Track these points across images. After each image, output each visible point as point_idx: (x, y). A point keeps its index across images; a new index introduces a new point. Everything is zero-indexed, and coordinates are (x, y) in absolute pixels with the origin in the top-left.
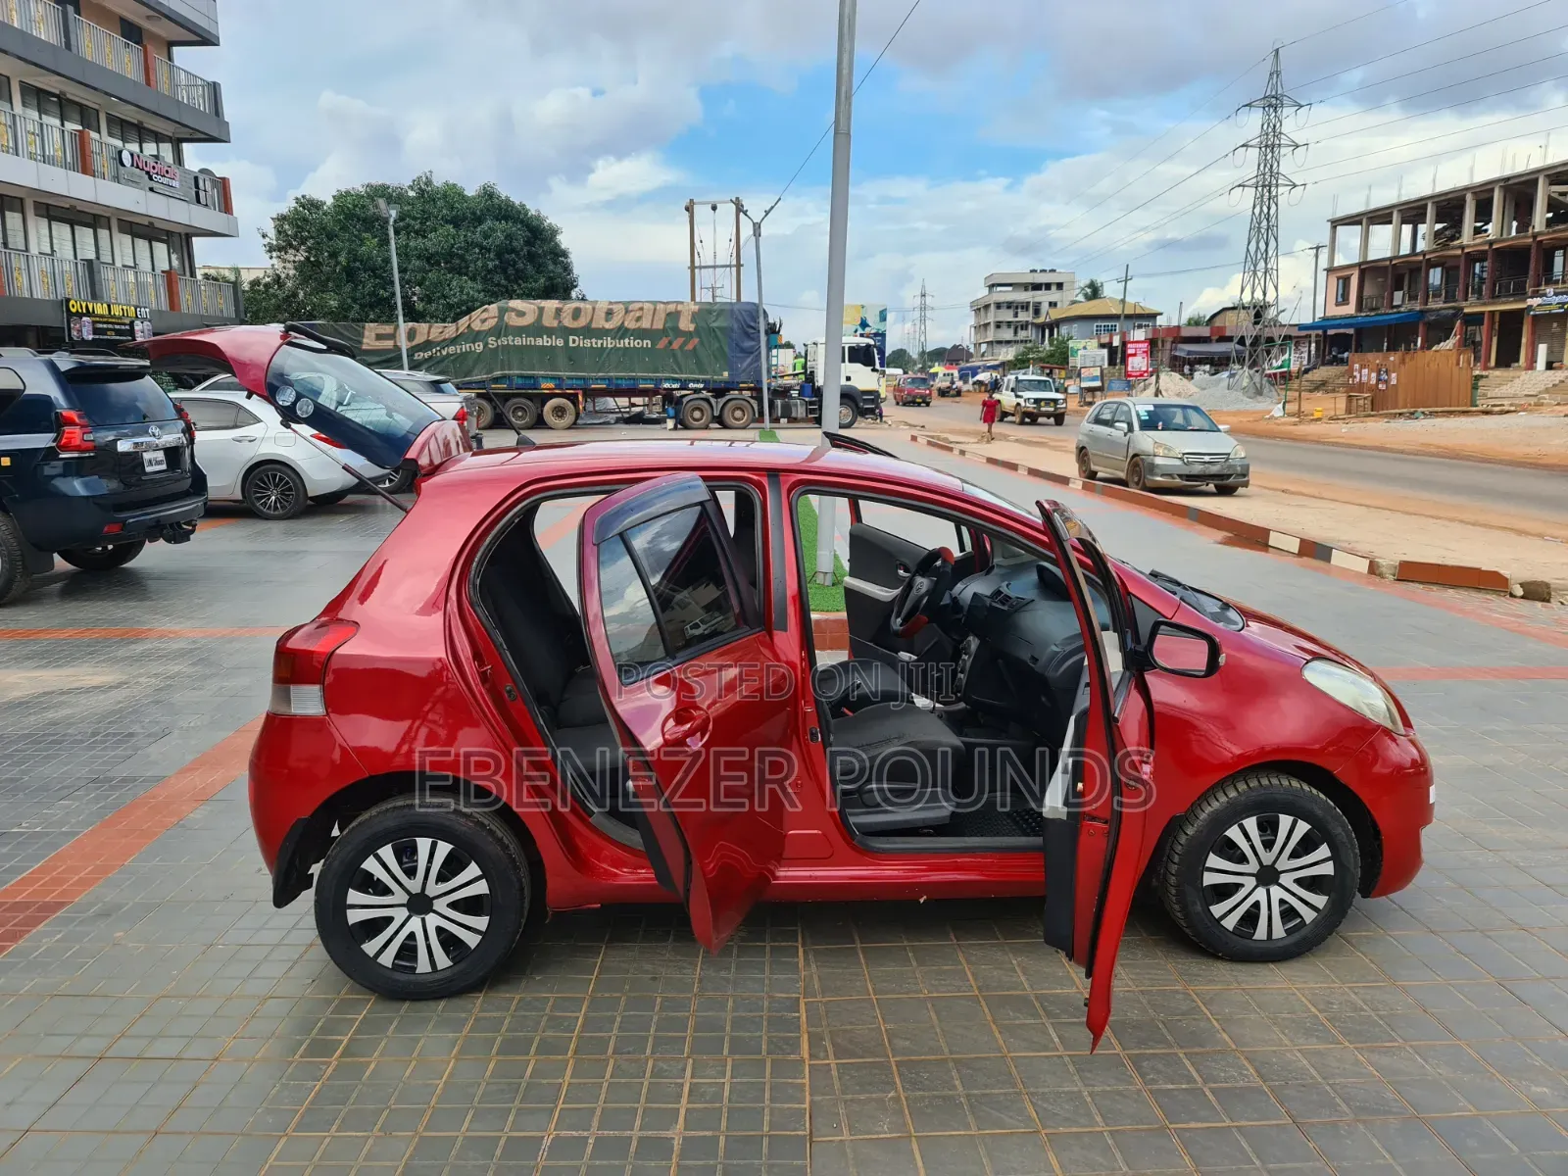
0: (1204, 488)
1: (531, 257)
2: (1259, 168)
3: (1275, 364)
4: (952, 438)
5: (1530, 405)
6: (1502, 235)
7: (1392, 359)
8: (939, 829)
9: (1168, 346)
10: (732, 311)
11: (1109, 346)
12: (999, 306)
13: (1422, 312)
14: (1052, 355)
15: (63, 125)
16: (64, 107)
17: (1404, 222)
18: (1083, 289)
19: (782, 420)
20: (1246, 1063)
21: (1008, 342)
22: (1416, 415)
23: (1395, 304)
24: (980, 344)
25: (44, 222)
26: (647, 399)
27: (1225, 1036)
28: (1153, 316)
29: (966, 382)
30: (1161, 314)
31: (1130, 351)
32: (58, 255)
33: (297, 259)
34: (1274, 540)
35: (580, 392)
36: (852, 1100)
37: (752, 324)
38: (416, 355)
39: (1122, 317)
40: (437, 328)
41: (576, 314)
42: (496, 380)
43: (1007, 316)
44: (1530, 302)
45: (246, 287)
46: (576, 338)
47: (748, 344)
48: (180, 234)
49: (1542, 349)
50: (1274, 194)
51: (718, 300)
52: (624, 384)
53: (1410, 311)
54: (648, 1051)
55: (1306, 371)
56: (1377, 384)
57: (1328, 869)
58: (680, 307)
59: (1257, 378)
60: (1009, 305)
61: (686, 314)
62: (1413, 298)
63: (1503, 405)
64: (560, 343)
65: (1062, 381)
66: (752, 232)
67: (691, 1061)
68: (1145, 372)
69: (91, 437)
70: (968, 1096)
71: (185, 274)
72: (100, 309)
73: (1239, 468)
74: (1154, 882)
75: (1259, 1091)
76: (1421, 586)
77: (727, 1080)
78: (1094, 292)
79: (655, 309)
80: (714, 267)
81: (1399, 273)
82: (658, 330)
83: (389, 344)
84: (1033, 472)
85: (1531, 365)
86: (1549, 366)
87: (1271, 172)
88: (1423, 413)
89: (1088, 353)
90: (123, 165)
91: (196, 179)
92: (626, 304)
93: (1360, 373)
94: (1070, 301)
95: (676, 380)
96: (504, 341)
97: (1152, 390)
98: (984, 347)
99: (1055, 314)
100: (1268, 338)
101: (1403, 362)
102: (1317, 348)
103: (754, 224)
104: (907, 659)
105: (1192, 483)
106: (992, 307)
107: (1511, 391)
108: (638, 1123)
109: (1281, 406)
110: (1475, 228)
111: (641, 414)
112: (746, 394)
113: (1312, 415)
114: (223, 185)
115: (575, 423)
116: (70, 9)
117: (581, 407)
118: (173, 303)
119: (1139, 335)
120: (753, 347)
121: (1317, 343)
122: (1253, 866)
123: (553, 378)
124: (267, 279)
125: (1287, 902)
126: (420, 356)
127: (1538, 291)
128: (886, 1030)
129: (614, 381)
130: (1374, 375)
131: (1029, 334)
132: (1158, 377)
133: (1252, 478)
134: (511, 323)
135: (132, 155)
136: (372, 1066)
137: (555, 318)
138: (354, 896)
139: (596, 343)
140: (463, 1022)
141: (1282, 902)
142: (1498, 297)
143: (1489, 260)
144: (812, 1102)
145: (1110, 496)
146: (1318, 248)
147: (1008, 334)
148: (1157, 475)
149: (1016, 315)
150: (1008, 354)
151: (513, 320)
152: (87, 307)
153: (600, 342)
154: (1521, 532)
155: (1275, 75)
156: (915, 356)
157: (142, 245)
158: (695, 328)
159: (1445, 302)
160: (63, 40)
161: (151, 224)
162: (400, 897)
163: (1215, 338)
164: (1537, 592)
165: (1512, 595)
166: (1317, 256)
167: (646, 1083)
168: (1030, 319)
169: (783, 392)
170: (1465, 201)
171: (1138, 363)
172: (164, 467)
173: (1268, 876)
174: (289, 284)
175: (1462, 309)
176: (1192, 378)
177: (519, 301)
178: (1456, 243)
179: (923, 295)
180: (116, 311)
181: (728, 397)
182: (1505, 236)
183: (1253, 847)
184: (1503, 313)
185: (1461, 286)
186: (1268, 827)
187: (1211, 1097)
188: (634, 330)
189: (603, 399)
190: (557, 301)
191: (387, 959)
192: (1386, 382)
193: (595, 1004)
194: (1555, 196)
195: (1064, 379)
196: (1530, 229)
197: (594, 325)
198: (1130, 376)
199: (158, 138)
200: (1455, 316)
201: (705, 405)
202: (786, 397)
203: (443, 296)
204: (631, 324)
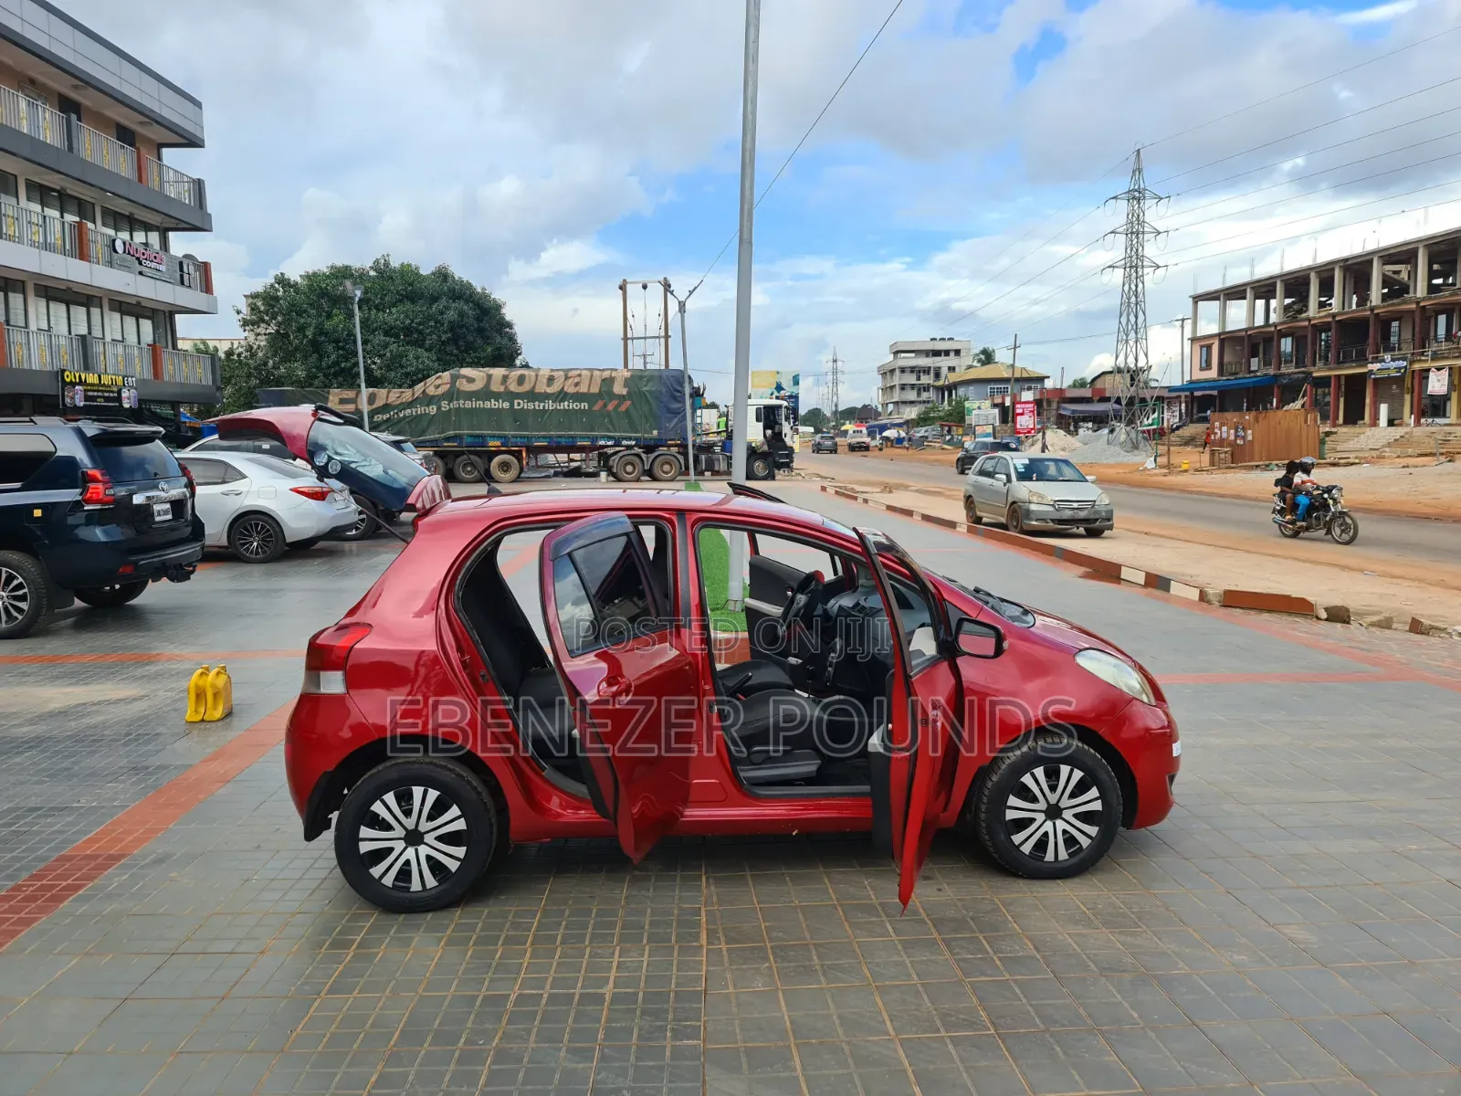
0: (1075, 530)
1: (481, 331)
2: (1126, 252)
3: (1146, 422)
4: (858, 488)
5: (1373, 457)
6: (1343, 309)
7: (1247, 417)
8: (808, 780)
9: (1054, 406)
10: (661, 377)
11: (1001, 406)
12: (903, 370)
13: (1275, 376)
14: (951, 415)
15: (62, 217)
16: (64, 201)
17: (1257, 297)
18: (978, 355)
19: (706, 473)
20: (1026, 941)
21: (912, 402)
22: (1271, 467)
23: (1252, 369)
24: (887, 404)
25: (43, 302)
26: (584, 455)
27: (1015, 925)
28: (1041, 379)
29: (874, 438)
30: (1048, 377)
31: (1019, 411)
32: (54, 331)
33: (268, 331)
34: (1125, 573)
35: (524, 449)
36: (737, 969)
37: (679, 388)
38: (376, 417)
39: (1012, 380)
40: (395, 394)
41: (521, 380)
42: (448, 439)
43: (911, 379)
44: (1370, 367)
45: (222, 356)
46: (521, 402)
47: (675, 406)
48: (164, 312)
49: (1384, 408)
50: (1140, 273)
51: (648, 367)
52: (563, 441)
53: (1266, 375)
54: (587, 943)
55: (1178, 428)
56: (1236, 440)
57: (1097, 806)
58: (614, 374)
59: (1133, 435)
60: (913, 370)
61: (619, 379)
62: (1267, 363)
63: (1349, 458)
64: (506, 405)
65: (960, 437)
66: (677, 309)
67: (618, 948)
68: (1032, 429)
69: (111, 492)
70: (822, 966)
71: (167, 347)
72: (92, 379)
73: (1104, 514)
74: (968, 817)
75: (1033, 958)
76: (1241, 611)
77: (645, 958)
78: (987, 357)
79: (592, 376)
80: (645, 338)
81: (1254, 343)
82: (593, 394)
83: (351, 407)
84: (927, 518)
85: (1375, 422)
86: (1391, 423)
87: (1137, 255)
88: (1277, 465)
89: (982, 412)
90: (116, 251)
91: (181, 264)
92: (566, 371)
93: (1220, 429)
94: (965, 367)
95: (610, 438)
96: (454, 405)
97: (1039, 445)
98: (891, 407)
99: (953, 378)
100: (1141, 399)
101: (1257, 420)
102: (1187, 406)
103: (679, 302)
104: (795, 663)
105: (1064, 526)
106: (897, 371)
107: (1358, 446)
108: (579, 985)
109: (1152, 459)
110: (1320, 302)
111: (578, 468)
112: (676, 449)
113: (1180, 467)
114: (205, 268)
115: (518, 477)
116: (74, 117)
117: (524, 462)
118: (157, 372)
119: (1028, 396)
120: (679, 408)
121: (1186, 402)
122: (1042, 805)
123: (499, 437)
124: (240, 350)
125: (1069, 832)
126: (379, 418)
127: (1377, 357)
128: (766, 927)
129: (555, 439)
130: (1232, 431)
131: (931, 395)
132: (1044, 434)
133: (1116, 521)
134: (462, 388)
135: (124, 243)
136: (380, 955)
137: (502, 384)
138: (365, 832)
139: (539, 406)
140: (447, 927)
141: (1065, 832)
142: (1342, 363)
143: (1333, 331)
144: (707, 971)
145: (990, 538)
146: (1183, 320)
147: (912, 395)
148: (1032, 520)
149: (919, 379)
150: (911, 413)
151: (464, 386)
152: (80, 376)
153: (542, 405)
154: (1344, 568)
155: (1137, 172)
156: (828, 414)
157: (130, 322)
158: (628, 392)
159: (1296, 368)
160: (66, 143)
161: (139, 303)
162: (399, 832)
163: (1096, 398)
164: (1339, 615)
165: (1318, 618)
166: (1182, 327)
167: (585, 962)
168: (931, 382)
169: (708, 448)
170: (1309, 279)
171: (1025, 421)
172: (169, 517)
173: (1054, 812)
174: (260, 354)
175: (1312, 373)
176: (1077, 434)
177: (469, 369)
178: (1304, 315)
179: (835, 361)
180: (106, 380)
181: (656, 454)
182: (1346, 309)
183: (1041, 790)
184: (1348, 377)
185: (1309, 354)
186: (1052, 775)
187: (998, 962)
188: (573, 394)
189: (543, 456)
190: (504, 369)
191: (388, 881)
192: (1244, 438)
193: (546, 914)
194: (1390, 274)
195: (962, 435)
196: (1369, 302)
197: (537, 391)
198: (1020, 433)
199: (147, 228)
200: (1304, 380)
201: (637, 460)
202: (709, 452)
203: (401, 365)
204: (570, 389)
